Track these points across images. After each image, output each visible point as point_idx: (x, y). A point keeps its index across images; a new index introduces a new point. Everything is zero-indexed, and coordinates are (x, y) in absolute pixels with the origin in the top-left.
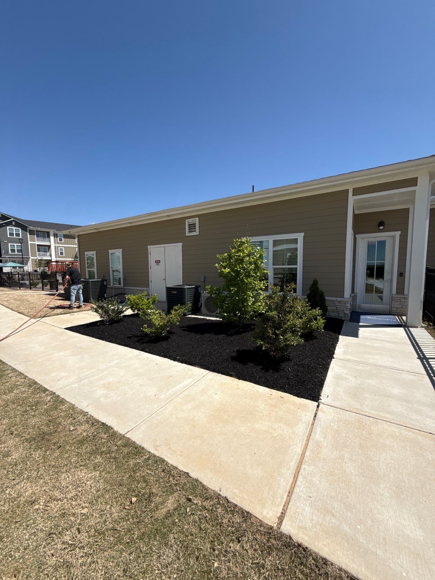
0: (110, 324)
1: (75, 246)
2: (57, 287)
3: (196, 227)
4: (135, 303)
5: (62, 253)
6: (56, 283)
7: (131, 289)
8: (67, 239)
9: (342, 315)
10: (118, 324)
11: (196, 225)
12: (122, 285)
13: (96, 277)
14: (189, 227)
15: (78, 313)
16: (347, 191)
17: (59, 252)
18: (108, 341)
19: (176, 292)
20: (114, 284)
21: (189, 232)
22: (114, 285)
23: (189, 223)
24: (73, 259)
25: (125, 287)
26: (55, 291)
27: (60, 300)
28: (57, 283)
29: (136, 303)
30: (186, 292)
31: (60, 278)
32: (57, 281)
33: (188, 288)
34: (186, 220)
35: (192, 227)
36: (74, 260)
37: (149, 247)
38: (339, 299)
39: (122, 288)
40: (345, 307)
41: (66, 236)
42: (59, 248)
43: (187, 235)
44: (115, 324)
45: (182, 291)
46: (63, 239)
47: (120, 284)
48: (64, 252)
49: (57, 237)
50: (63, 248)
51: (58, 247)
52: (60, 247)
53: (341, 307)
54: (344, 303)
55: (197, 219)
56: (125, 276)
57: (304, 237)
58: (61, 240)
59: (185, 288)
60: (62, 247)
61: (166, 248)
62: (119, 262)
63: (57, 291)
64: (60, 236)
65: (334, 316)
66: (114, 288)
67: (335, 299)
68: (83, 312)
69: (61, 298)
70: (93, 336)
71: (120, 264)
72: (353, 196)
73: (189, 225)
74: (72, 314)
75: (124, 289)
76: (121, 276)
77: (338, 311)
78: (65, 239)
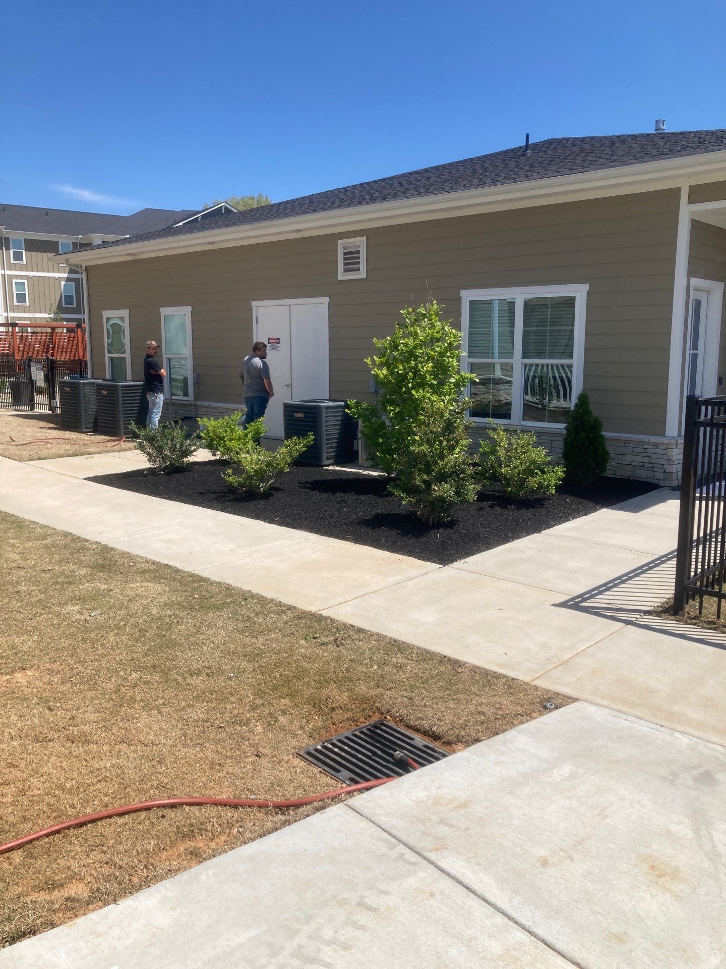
0: (168, 474)
1: (57, 275)
2: (32, 400)
3: (361, 260)
4: (215, 436)
5: (21, 298)
6: (29, 388)
7: (213, 408)
8: (34, 254)
9: (659, 475)
10: (181, 474)
11: (361, 255)
12: (191, 396)
13: (129, 376)
14: (345, 259)
15: (100, 455)
16: (676, 192)
17: (15, 292)
18: (165, 498)
19: (302, 415)
20: (172, 394)
21: (346, 271)
22: (173, 397)
23: (344, 248)
24: (52, 316)
25: (198, 403)
26: (28, 408)
27: (50, 428)
28: (32, 387)
29: (217, 437)
30: (324, 415)
31: (38, 376)
32: (32, 382)
33: (327, 408)
34: (340, 242)
35: (351, 258)
36: (55, 320)
37: (254, 303)
38: (654, 439)
39: (190, 405)
40: (665, 457)
41: (33, 246)
42: (14, 281)
43: (340, 278)
44: (175, 475)
45: (315, 413)
46: (24, 252)
47: (186, 394)
48: (27, 293)
49: (8, 249)
50: (26, 281)
51: (11, 277)
52: (17, 277)
53: (659, 456)
54: (665, 447)
55: (364, 239)
56: (198, 375)
57: (588, 293)
58: (18, 256)
59: (321, 407)
60: (22, 277)
61: (292, 307)
62: (184, 338)
63: (32, 409)
64: (17, 244)
65: (644, 476)
66: (173, 404)
67: (645, 438)
68: (108, 454)
69: (52, 425)
70: (137, 491)
71: (186, 345)
72: (689, 203)
73: (345, 254)
74: (89, 456)
75: (196, 406)
76: (189, 373)
77: (651, 465)
78: (29, 253)
